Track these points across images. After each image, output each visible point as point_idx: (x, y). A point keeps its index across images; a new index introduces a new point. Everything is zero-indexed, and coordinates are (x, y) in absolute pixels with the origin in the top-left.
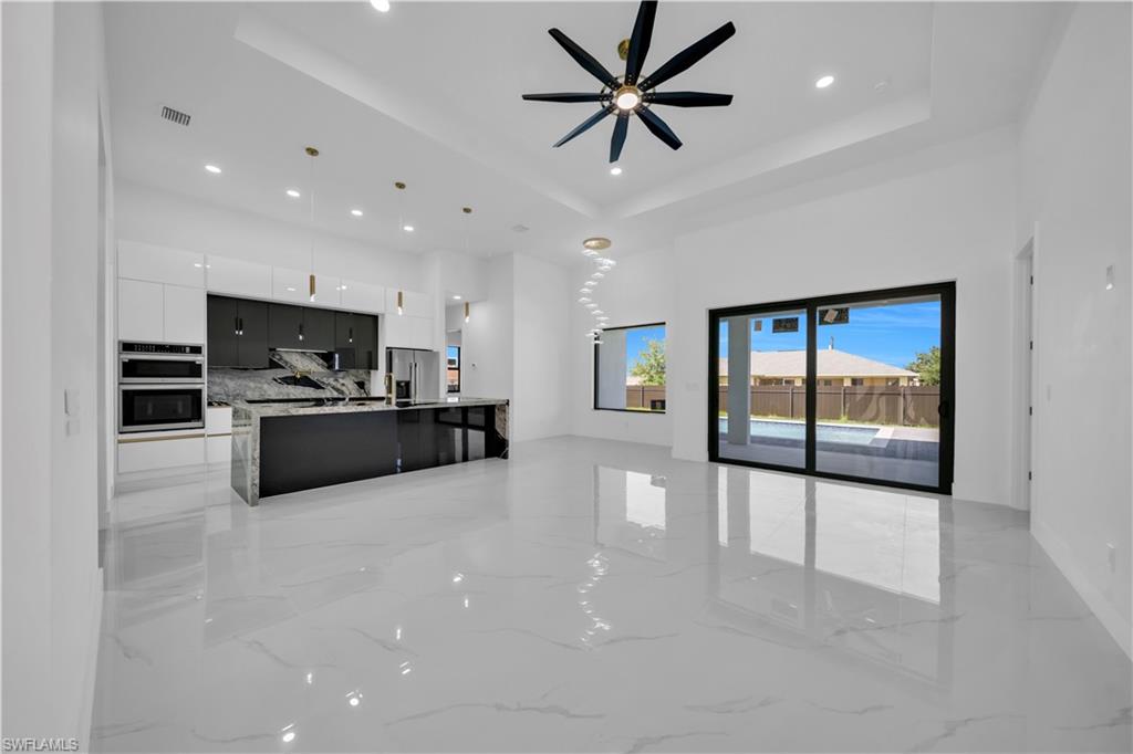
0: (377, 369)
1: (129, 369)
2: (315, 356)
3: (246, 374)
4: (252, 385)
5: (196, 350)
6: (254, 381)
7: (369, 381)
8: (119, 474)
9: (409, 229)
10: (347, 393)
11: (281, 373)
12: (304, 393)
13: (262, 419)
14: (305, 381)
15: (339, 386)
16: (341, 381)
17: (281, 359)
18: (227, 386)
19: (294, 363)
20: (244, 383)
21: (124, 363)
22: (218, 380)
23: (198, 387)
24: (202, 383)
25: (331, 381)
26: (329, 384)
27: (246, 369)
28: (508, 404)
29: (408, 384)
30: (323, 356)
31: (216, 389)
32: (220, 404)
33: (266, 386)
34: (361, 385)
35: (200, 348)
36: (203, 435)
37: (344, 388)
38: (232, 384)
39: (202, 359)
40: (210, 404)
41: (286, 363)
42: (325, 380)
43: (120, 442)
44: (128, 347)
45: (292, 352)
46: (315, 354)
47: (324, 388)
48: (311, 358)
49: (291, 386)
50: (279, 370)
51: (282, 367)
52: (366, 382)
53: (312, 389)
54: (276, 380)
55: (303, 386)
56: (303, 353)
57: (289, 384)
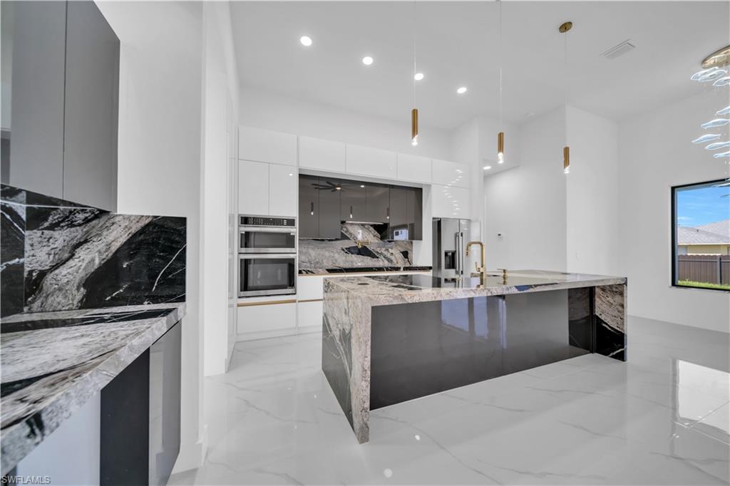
0: (420, 238)
1: (246, 240)
2: (371, 228)
3: (323, 244)
4: (327, 254)
5: (291, 222)
6: (328, 251)
7: (412, 251)
8: (238, 334)
9: (462, 90)
10: (396, 262)
11: (347, 244)
12: (364, 262)
13: (373, 307)
14: (364, 251)
15: (388, 255)
16: (390, 250)
17: (347, 231)
18: (310, 255)
19: (356, 234)
20: (321, 252)
21: (242, 235)
22: (304, 250)
23: (291, 256)
24: (294, 253)
25: (383, 250)
26: (381, 254)
27: (323, 240)
28: (626, 284)
29: (454, 254)
30: (377, 228)
31: (303, 258)
32: (307, 272)
33: (336, 256)
34: (405, 254)
35: (294, 220)
36: (294, 301)
37: (393, 258)
38: (314, 252)
39: (294, 231)
40: (300, 272)
41: (351, 234)
42: (378, 250)
43: (239, 305)
44: (245, 220)
45: (356, 224)
46: (372, 226)
47: (378, 258)
48: (368, 229)
49: (353, 256)
50: (346, 241)
51: (348, 239)
52: (409, 252)
53: (369, 258)
54: (343, 250)
55: (363, 255)
56: (363, 225)
57: (352, 254)
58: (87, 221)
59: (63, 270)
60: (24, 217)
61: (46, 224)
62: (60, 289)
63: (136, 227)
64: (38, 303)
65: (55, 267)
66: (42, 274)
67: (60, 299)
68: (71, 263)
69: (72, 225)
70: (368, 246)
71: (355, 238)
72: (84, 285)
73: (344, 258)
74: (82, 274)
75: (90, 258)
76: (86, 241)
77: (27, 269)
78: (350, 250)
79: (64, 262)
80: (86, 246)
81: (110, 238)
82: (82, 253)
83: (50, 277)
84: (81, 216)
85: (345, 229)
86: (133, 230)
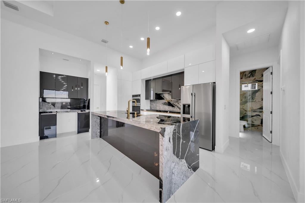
4: (158, 105)
20: (156, 104)
23: (140, 105)
26: (176, 105)
29: (189, 106)
35: (140, 95)
39: (140, 98)
44: (133, 96)
45: (166, 93)
47: (174, 107)
53: (171, 107)
54: (162, 104)
55: (169, 106)
70: (170, 102)
71: (166, 99)
73: (163, 107)
78: (165, 104)
85: (163, 96)
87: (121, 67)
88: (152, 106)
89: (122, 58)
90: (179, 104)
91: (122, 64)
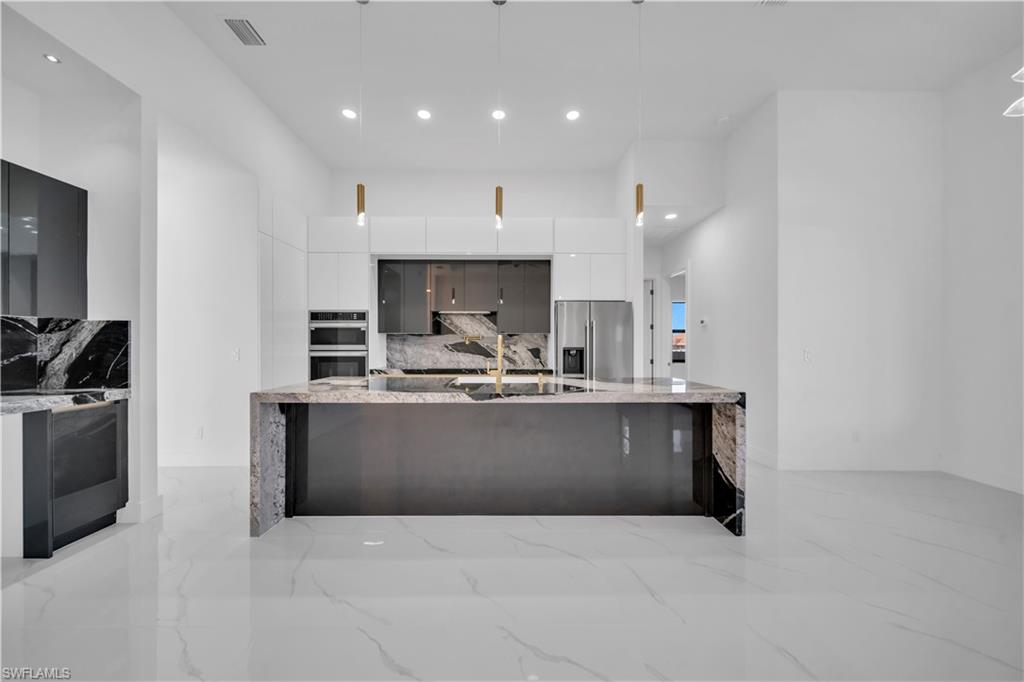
1: (317, 337)
2: (485, 319)
3: (421, 340)
4: (426, 352)
6: (427, 348)
7: (545, 348)
9: (573, 115)
10: (520, 363)
11: (451, 339)
12: (473, 362)
14: (475, 348)
15: (510, 354)
16: (513, 348)
17: (451, 324)
19: (464, 327)
20: (420, 350)
21: (312, 331)
23: (362, 354)
24: (366, 351)
27: (421, 335)
29: (581, 352)
33: (438, 354)
34: (536, 353)
35: (369, 314)
37: (516, 358)
39: (365, 325)
41: (456, 327)
42: (495, 346)
44: (315, 316)
45: (463, 314)
46: (485, 315)
47: (494, 357)
48: (480, 320)
49: (460, 354)
50: (450, 335)
51: (453, 333)
52: (542, 350)
53: (482, 357)
54: (447, 347)
55: (473, 353)
56: (472, 315)
57: (459, 351)
58: (68, 326)
59: (56, 361)
60: (36, 325)
61: (48, 329)
62: (55, 374)
63: (96, 330)
64: (44, 383)
65: (52, 359)
66: (46, 363)
67: (55, 381)
68: (60, 356)
69: (60, 330)
70: (479, 342)
71: (463, 332)
72: (68, 372)
73: (448, 357)
74: (66, 365)
75: (70, 353)
76: (68, 341)
77: (39, 360)
78: (459, 347)
79: (57, 355)
80: (68, 344)
81: (82, 338)
82: (66, 349)
83: (50, 365)
84: (65, 323)
85: (449, 321)
86: (95, 332)
87: (498, 217)
88: (397, 356)
89: (499, 191)
90: (508, 347)
91: (499, 210)
